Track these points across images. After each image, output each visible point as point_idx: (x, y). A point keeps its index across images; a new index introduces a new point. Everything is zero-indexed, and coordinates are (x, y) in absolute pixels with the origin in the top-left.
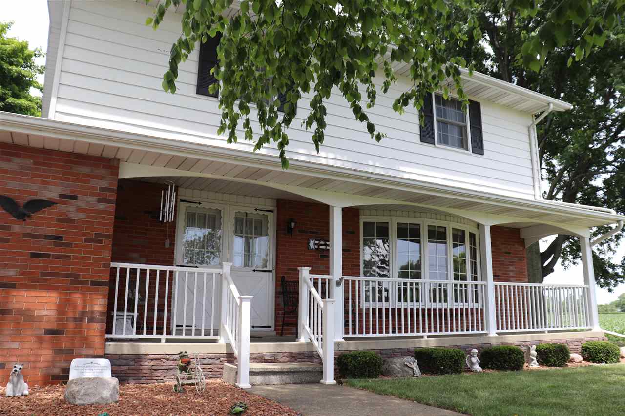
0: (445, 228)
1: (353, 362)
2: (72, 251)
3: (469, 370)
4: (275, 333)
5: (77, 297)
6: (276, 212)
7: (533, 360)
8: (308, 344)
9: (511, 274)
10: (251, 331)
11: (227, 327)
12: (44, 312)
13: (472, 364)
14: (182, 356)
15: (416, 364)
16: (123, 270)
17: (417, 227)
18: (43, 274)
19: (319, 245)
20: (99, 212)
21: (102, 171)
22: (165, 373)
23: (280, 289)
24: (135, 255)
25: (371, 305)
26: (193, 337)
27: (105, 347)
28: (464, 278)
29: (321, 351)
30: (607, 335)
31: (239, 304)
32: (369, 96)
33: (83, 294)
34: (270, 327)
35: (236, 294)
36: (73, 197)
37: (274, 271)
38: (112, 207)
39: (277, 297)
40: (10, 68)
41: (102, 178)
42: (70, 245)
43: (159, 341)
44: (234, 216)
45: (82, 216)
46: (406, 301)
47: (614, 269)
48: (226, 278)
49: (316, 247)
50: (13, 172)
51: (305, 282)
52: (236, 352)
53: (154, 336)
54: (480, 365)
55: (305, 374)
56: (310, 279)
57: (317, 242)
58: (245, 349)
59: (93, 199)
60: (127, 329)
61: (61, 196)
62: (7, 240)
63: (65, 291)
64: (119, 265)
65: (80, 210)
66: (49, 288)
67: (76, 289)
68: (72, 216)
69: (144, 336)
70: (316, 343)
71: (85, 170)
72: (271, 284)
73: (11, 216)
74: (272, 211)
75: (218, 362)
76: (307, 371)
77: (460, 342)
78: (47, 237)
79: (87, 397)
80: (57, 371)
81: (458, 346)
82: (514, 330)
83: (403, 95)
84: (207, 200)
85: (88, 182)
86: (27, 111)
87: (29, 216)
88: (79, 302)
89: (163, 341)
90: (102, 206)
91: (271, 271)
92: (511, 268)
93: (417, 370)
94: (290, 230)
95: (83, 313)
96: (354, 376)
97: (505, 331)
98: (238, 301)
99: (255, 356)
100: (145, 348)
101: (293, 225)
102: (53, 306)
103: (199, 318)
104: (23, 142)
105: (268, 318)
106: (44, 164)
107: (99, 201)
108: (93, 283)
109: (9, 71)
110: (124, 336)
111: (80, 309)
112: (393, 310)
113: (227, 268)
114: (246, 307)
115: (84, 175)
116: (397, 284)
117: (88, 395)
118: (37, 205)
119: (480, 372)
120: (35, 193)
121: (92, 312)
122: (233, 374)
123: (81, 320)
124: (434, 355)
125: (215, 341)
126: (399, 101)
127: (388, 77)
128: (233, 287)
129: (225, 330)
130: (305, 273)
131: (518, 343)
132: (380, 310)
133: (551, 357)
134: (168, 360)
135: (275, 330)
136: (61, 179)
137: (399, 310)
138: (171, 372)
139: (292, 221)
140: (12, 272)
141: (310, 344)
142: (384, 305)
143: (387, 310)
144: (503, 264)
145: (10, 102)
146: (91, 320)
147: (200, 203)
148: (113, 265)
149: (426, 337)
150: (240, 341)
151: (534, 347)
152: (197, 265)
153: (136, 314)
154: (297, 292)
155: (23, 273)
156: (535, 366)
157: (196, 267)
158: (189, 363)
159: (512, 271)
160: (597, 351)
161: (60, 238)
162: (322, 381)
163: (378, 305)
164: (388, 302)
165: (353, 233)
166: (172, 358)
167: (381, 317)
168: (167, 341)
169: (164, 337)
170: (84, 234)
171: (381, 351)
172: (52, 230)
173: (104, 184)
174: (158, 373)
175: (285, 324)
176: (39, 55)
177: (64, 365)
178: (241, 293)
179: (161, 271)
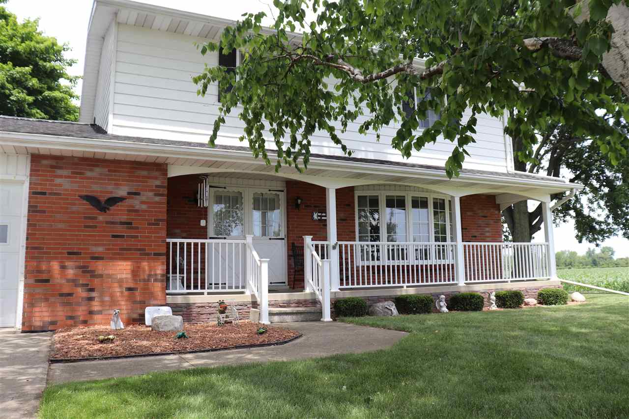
0: (427, 198)
1: (345, 305)
2: (140, 232)
3: (439, 312)
4: (288, 287)
5: (145, 265)
6: (285, 191)
7: (492, 304)
8: (311, 294)
9: (487, 234)
10: (269, 286)
11: (251, 282)
12: (124, 276)
13: (441, 307)
14: (221, 303)
15: (394, 307)
16: (175, 244)
17: (402, 198)
18: (121, 249)
19: (321, 216)
20: (157, 203)
21: (156, 174)
22: (209, 316)
23: (291, 253)
24: (177, 231)
25: (366, 263)
26: (227, 290)
27: (166, 299)
28: (444, 240)
29: (320, 298)
30: (562, 283)
31: (259, 265)
32: (342, 124)
33: (148, 262)
34: (284, 283)
35: (257, 257)
36: (138, 194)
37: (286, 239)
38: (164, 199)
39: (289, 259)
40: (45, 64)
41: (156, 178)
42: (137, 228)
43: (202, 294)
44: (252, 197)
45: (144, 207)
46: (393, 259)
47: (600, 225)
48: (249, 247)
49: (319, 218)
50: (94, 178)
51: (308, 247)
52: (259, 300)
53: (199, 291)
54: (447, 307)
55: (309, 314)
56: (313, 245)
57: (319, 214)
58: (265, 298)
59: (151, 194)
60: (180, 286)
61: (129, 193)
62: (96, 227)
63: (137, 261)
64: (171, 241)
65: (143, 203)
66: (125, 259)
67: (144, 259)
68: (137, 207)
69: (192, 291)
70: (317, 292)
71: (145, 173)
72: (284, 248)
73: (96, 209)
74: (283, 191)
75: (246, 308)
76: (310, 313)
77: (433, 290)
78: (122, 223)
79: (166, 327)
80: (135, 316)
81: (431, 294)
82: (481, 281)
83: (365, 122)
84: (230, 185)
85: (147, 182)
86: (62, 101)
87: (108, 209)
88: (147, 268)
89: (206, 294)
90: (157, 199)
91: (283, 239)
92: (487, 229)
93: (395, 312)
94: (297, 206)
95: (150, 275)
96: (345, 316)
97: (473, 281)
98: (259, 263)
99: (273, 303)
100: (193, 299)
101: (299, 201)
102: (129, 271)
103: (230, 277)
104: (102, 157)
105: (282, 276)
106: (115, 171)
107: (156, 195)
108: (155, 254)
109: (44, 66)
110: (178, 291)
111: (147, 272)
112: (384, 267)
113: (249, 239)
114: (265, 267)
115: (144, 177)
116: (386, 246)
117: (166, 325)
118: (113, 201)
119: (447, 313)
120: (111, 192)
121: (156, 275)
122: (257, 316)
123: (149, 280)
124: (408, 300)
125: (242, 293)
126: (362, 127)
127: (356, 108)
128: (255, 253)
129: (250, 285)
130: (308, 239)
131: (483, 291)
132: (373, 267)
133: (507, 301)
134: (210, 307)
135: (288, 285)
136: (127, 181)
137: (389, 267)
138: (213, 316)
139: (298, 198)
140: (100, 249)
141: (314, 294)
142: (376, 263)
143: (378, 267)
144: (480, 226)
145: (47, 95)
146: (156, 280)
147: (225, 188)
148: (168, 240)
149: (405, 288)
150: (261, 293)
151: (494, 293)
152: (226, 236)
153: (185, 275)
154: (303, 255)
155: (108, 249)
156: (494, 307)
157: (225, 238)
158: (225, 308)
159: (488, 232)
160: (549, 296)
161: (130, 223)
162: (322, 319)
163: (371, 263)
164: (379, 260)
165: (349, 205)
166: (213, 306)
167: (374, 273)
168: (209, 294)
169: (206, 291)
170: (147, 220)
171: (368, 298)
172: (124, 218)
173: (158, 183)
174: (204, 316)
175: (295, 280)
176: (67, 49)
177: (140, 312)
178: (261, 257)
179: (201, 243)
